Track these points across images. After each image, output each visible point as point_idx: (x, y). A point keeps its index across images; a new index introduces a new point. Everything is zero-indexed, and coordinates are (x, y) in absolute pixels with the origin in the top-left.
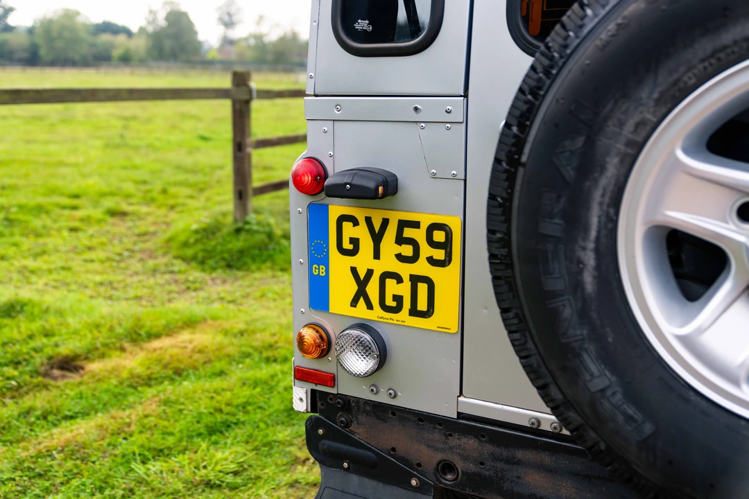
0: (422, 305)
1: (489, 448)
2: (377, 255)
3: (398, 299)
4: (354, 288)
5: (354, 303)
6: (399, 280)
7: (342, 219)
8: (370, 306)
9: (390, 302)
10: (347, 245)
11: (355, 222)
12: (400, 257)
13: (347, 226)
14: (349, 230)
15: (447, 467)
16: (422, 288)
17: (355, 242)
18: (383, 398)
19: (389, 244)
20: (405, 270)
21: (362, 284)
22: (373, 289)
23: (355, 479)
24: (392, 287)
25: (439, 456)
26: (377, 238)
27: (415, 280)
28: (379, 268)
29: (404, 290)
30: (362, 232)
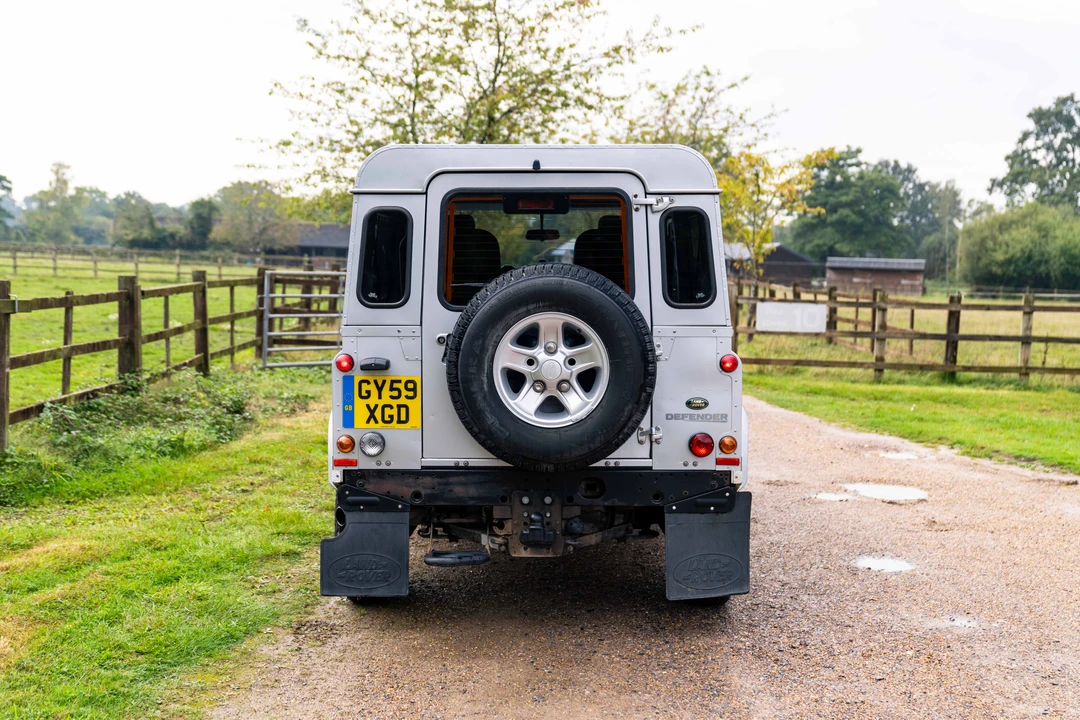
0: (403, 418)
1: (436, 480)
2: (380, 397)
3: (391, 417)
4: (368, 414)
5: (368, 422)
6: (391, 407)
7: (361, 383)
8: (376, 422)
9: (387, 418)
10: (364, 394)
11: (368, 383)
12: (392, 397)
13: (364, 385)
14: (365, 387)
15: (417, 495)
16: (403, 410)
17: (368, 392)
18: (383, 467)
19: (386, 392)
20: (394, 403)
21: (372, 412)
22: (378, 414)
23: (367, 514)
24: (388, 411)
25: (413, 490)
26: (380, 389)
27: (399, 407)
28: (381, 403)
29: (394, 412)
30: (372, 388)
